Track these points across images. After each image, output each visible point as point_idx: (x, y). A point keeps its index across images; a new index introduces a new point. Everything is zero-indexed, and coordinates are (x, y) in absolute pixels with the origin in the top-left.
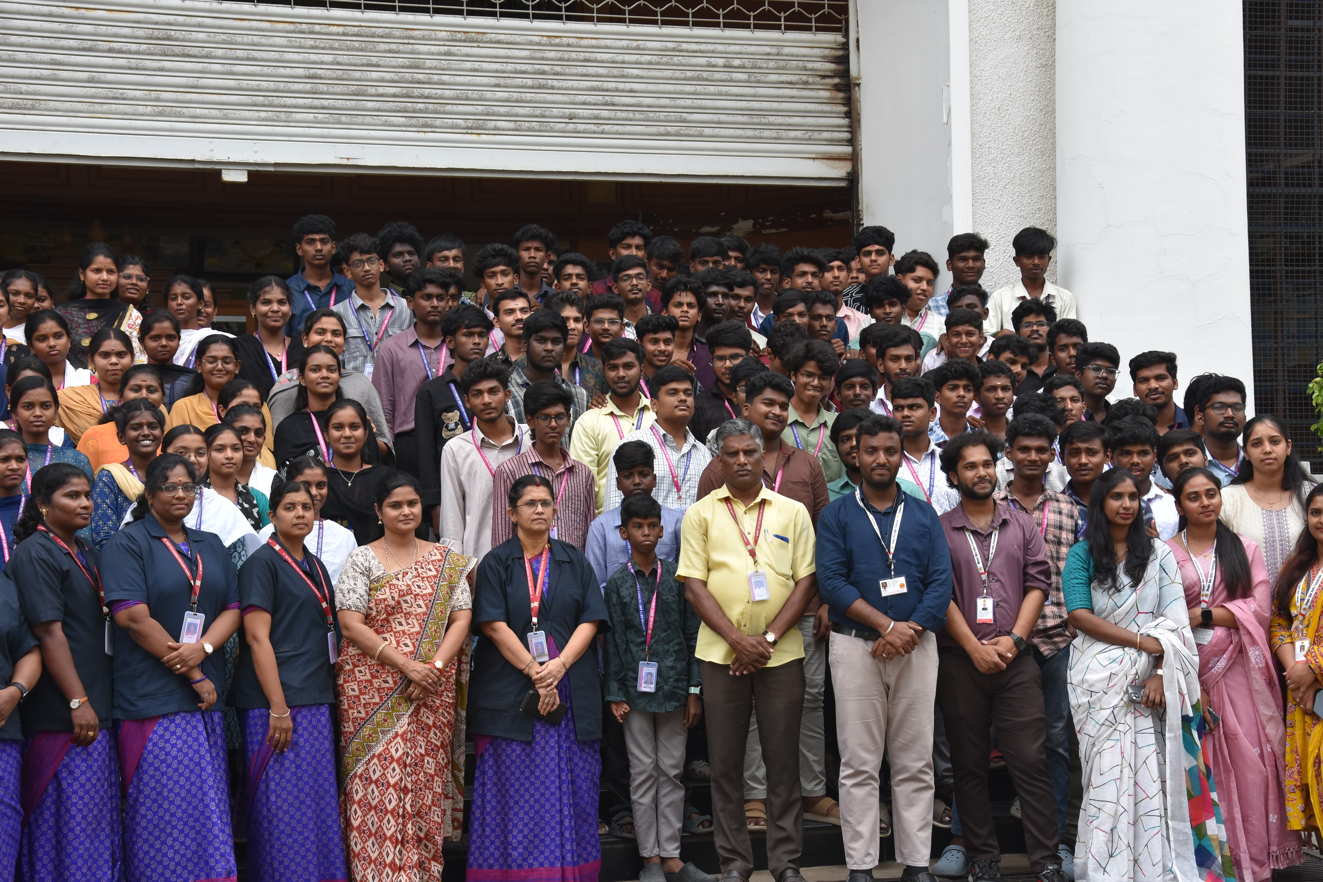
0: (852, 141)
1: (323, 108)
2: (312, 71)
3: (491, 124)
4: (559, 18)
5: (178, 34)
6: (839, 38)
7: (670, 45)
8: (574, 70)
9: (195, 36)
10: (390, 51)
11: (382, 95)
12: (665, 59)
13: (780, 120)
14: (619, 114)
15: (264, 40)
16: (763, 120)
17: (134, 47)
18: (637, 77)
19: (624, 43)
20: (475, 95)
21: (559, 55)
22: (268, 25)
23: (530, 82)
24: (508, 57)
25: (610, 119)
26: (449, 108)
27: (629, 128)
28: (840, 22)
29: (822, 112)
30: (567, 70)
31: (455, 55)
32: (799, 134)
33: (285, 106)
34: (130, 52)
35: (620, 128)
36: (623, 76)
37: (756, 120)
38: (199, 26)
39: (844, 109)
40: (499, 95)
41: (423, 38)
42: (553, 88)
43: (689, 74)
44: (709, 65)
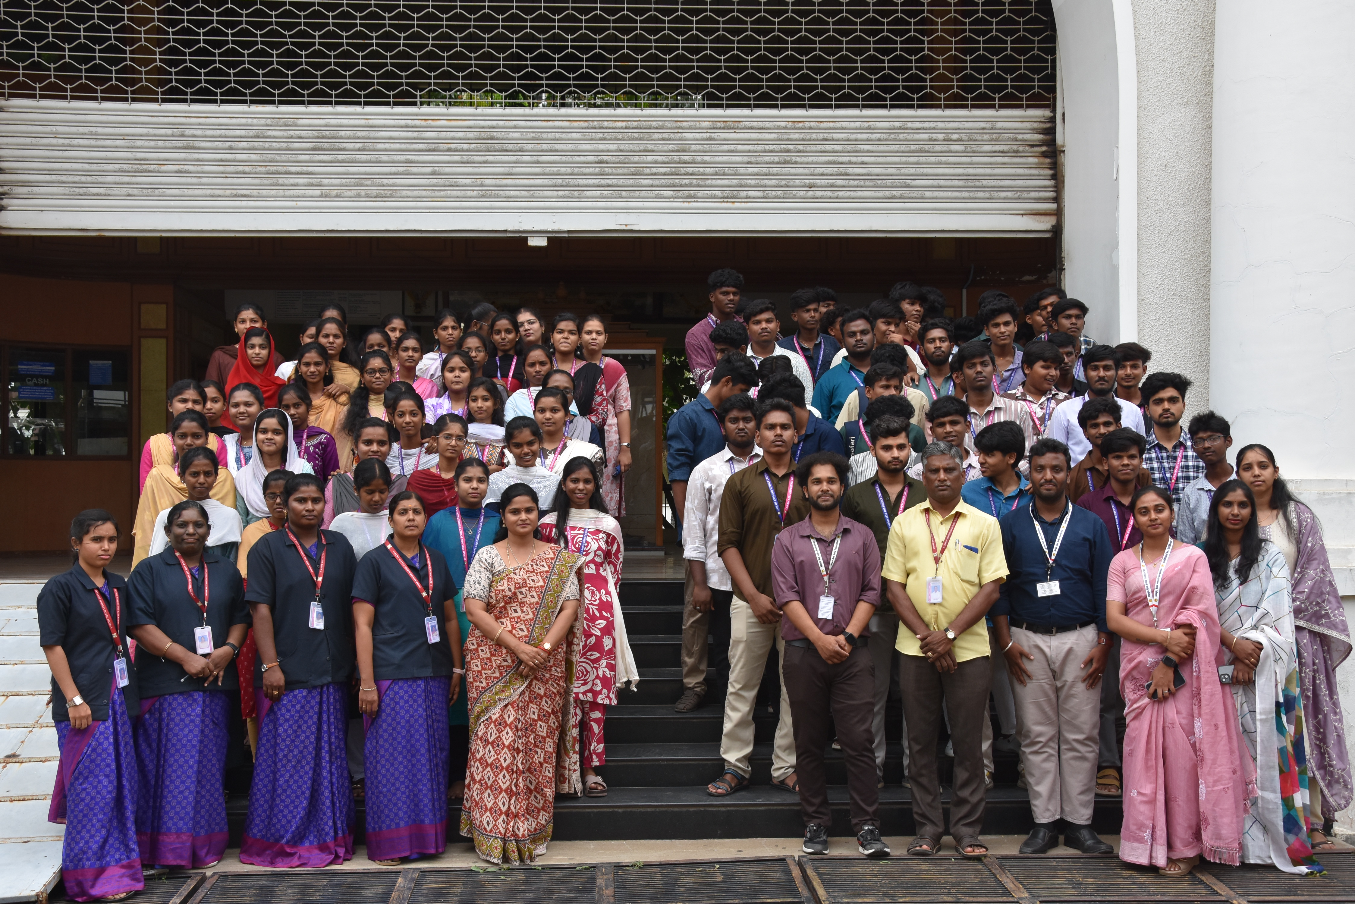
0: (1058, 199)
1: (608, 186)
2: (600, 158)
3: (744, 194)
4: (803, 106)
5: (499, 135)
6: (1047, 113)
7: (897, 124)
8: (814, 148)
9: (511, 135)
10: (663, 139)
11: (655, 174)
12: (892, 136)
13: (993, 183)
14: (852, 182)
15: (564, 136)
16: (977, 183)
17: (465, 146)
18: (868, 151)
19: (858, 124)
20: (731, 171)
21: (802, 136)
22: (567, 124)
23: (776, 159)
24: (759, 140)
25: (844, 186)
26: (709, 182)
27: (860, 194)
28: (1049, 99)
29: (1030, 175)
30: (808, 148)
31: (715, 140)
32: (1009, 194)
33: (578, 186)
34: (463, 150)
35: (852, 194)
36: (856, 151)
37: (971, 183)
38: (515, 127)
39: (1051, 172)
40: (750, 170)
41: (690, 128)
42: (796, 163)
43: (913, 147)
44: (931, 140)
